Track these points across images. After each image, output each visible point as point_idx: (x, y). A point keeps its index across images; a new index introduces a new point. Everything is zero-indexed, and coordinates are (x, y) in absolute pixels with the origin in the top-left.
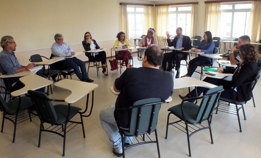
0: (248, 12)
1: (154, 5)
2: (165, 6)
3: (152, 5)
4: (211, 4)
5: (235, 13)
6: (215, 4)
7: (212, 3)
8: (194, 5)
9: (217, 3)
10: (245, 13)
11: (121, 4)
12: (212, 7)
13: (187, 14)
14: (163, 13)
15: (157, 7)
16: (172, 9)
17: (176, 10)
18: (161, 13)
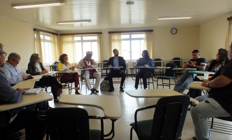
0: (141, 40)
1: (59, 35)
2: (70, 36)
3: (57, 34)
4: (113, 34)
5: (132, 41)
6: (117, 34)
7: (115, 34)
8: (99, 35)
9: (118, 33)
10: (139, 41)
11: (35, 30)
12: (114, 36)
13: (92, 42)
14: (68, 42)
15: (62, 36)
16: (77, 38)
17: (81, 39)
18: (66, 42)
